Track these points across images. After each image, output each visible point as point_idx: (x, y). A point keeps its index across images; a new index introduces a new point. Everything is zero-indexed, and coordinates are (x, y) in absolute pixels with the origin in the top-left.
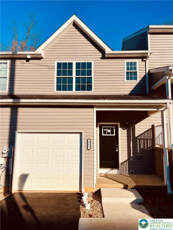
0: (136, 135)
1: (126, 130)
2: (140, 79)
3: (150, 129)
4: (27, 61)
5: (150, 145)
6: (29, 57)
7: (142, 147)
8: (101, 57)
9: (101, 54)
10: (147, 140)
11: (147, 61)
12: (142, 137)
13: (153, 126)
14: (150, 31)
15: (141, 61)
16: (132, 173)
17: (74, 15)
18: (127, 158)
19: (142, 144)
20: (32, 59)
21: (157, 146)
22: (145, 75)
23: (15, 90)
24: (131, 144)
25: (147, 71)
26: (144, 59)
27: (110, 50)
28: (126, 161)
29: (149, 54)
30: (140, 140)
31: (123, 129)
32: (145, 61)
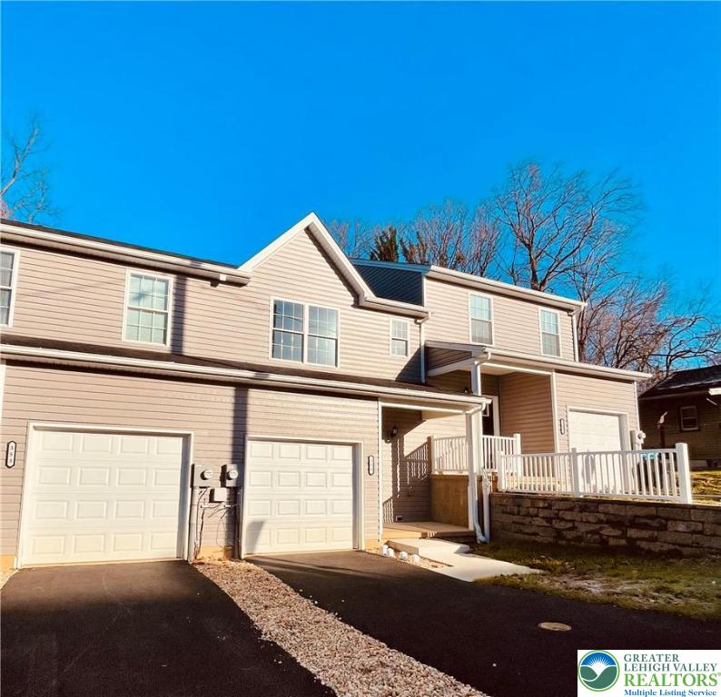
0: (406, 454)
1: (390, 444)
2: (412, 355)
3: (425, 444)
4: (212, 285)
5: (425, 471)
6: (223, 278)
7: (414, 474)
8: (352, 303)
9: (352, 299)
10: (421, 462)
11: (423, 325)
12: (414, 457)
13: (429, 439)
14: (430, 274)
15: (413, 324)
16: (399, 519)
17: (313, 214)
18: (391, 494)
19: (413, 469)
20: (228, 283)
21: (437, 473)
22: (419, 350)
23: (186, 344)
24: (398, 469)
25: (423, 344)
26: (418, 321)
27: (373, 295)
28: (390, 500)
29: (430, 314)
30: (410, 461)
31: (386, 442)
32: (420, 324)
